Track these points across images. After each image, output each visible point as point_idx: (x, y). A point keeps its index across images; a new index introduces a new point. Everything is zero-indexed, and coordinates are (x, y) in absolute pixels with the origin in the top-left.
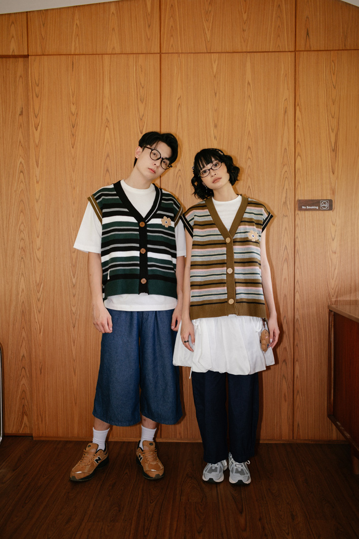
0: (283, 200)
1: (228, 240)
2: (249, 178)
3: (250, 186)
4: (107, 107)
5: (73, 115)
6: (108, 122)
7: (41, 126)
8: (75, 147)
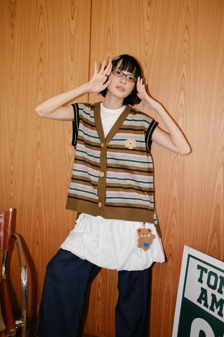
1: (102, 145)
2: (184, 66)
5: (12, 4)
6: (43, 9)
8: (13, 38)
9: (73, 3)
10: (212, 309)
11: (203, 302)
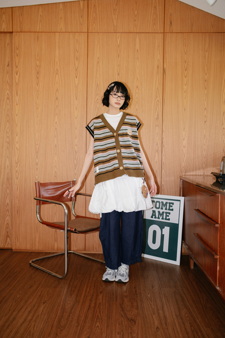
0: (156, 117)
1: (115, 134)
2: (137, 105)
3: (138, 108)
4: (57, 62)
5: (38, 67)
6: (58, 71)
7: (20, 73)
8: (38, 85)
9: (76, 70)
10: (159, 218)
11: (154, 217)
